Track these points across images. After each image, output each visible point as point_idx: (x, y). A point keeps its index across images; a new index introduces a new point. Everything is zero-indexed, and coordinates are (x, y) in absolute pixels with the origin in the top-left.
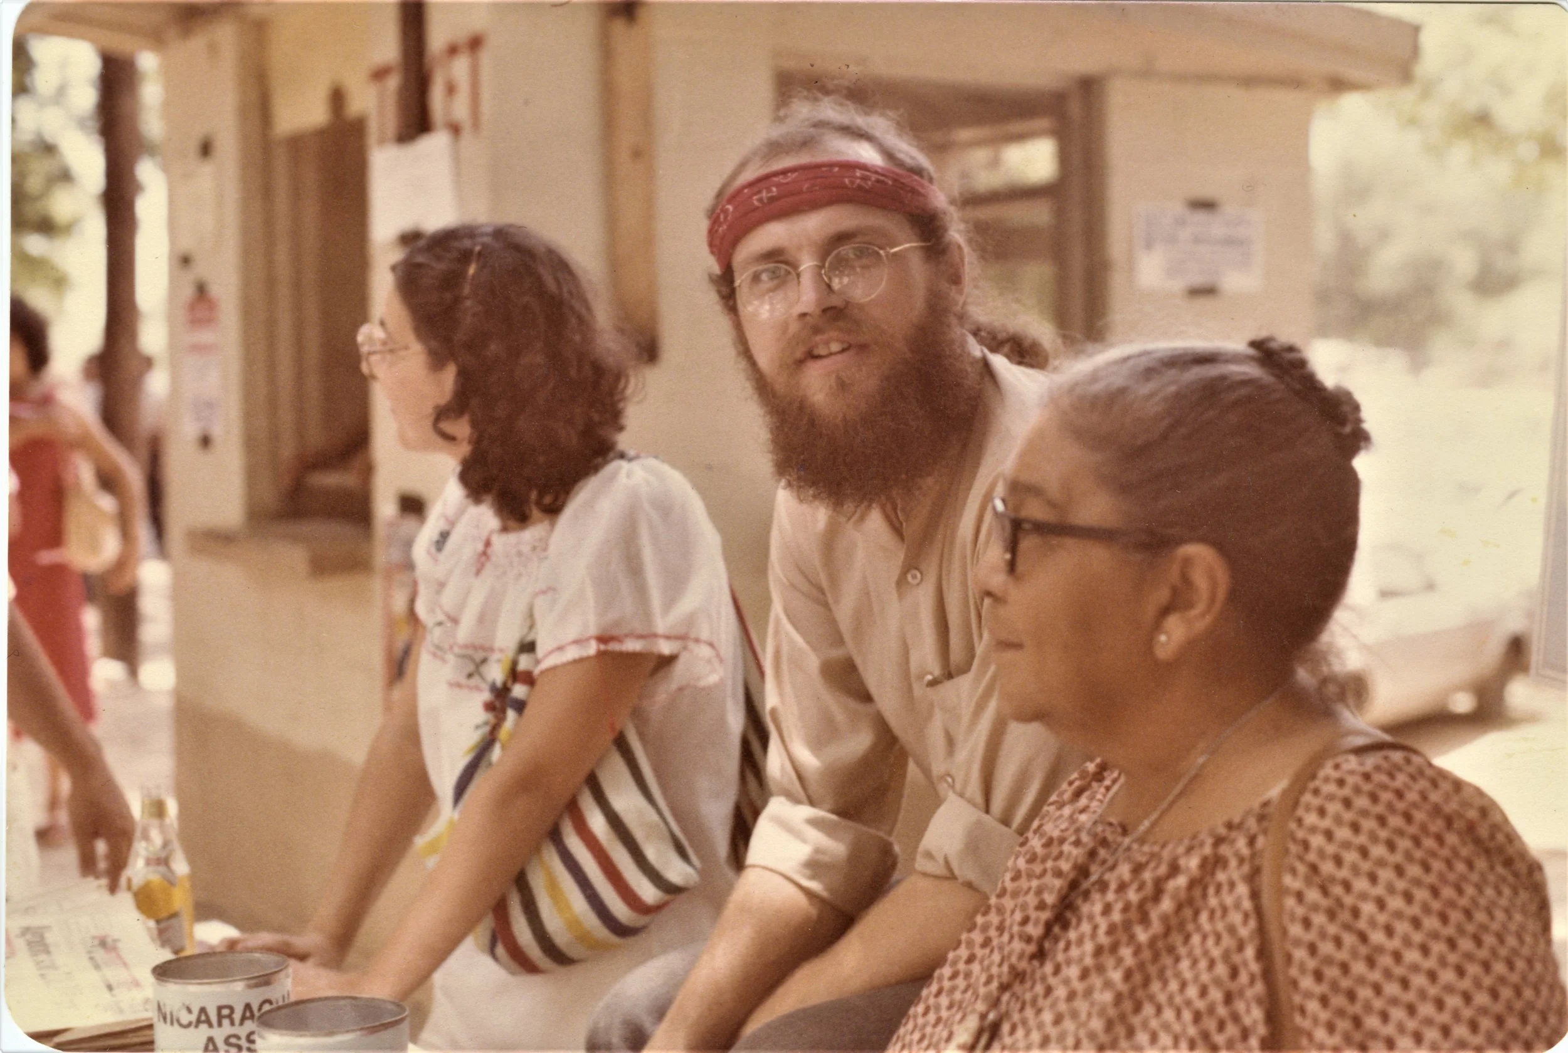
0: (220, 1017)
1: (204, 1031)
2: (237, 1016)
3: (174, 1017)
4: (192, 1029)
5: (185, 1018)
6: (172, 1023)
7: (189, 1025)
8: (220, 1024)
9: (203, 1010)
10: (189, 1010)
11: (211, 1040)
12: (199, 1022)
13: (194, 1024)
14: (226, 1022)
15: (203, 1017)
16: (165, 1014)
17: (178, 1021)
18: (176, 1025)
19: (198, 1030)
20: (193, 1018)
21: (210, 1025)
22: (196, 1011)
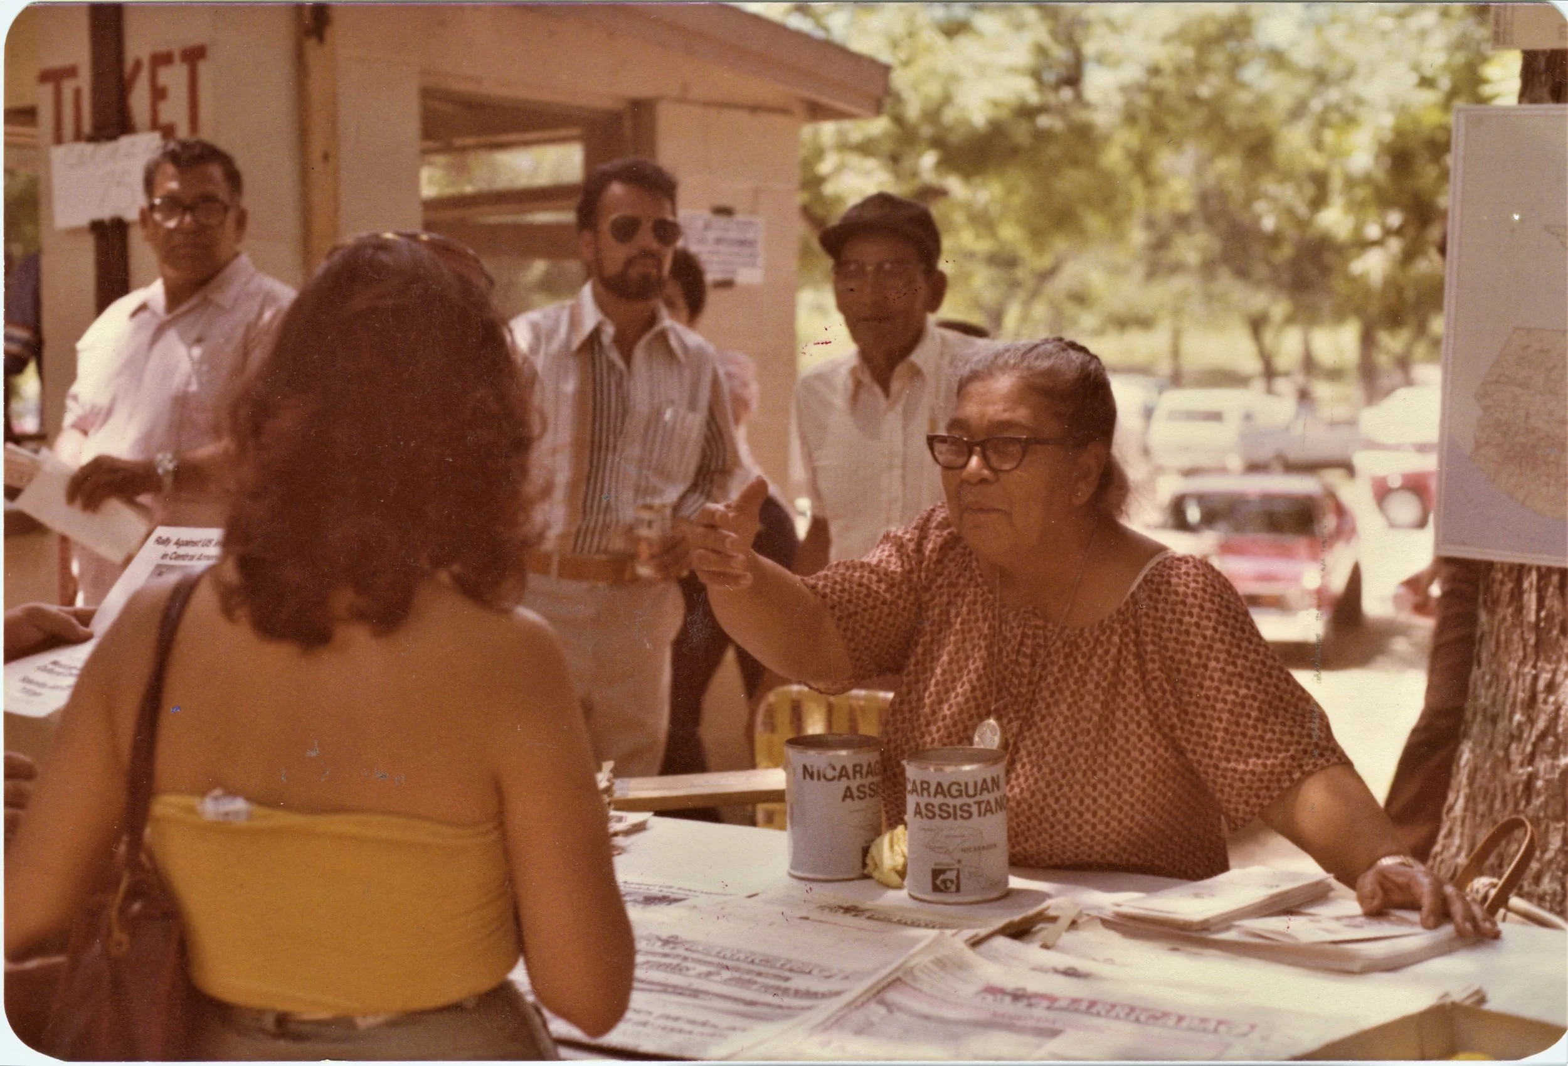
0: (855, 772)
1: (844, 782)
2: (864, 771)
3: (821, 775)
4: (835, 782)
5: (830, 773)
6: (819, 779)
7: (833, 779)
8: (855, 777)
9: (844, 768)
10: (834, 768)
11: (848, 788)
12: (841, 776)
13: (837, 777)
14: (858, 775)
15: (843, 773)
16: (813, 773)
17: (825, 777)
18: (822, 780)
19: (840, 783)
20: (837, 774)
21: (849, 778)
22: (838, 768)
